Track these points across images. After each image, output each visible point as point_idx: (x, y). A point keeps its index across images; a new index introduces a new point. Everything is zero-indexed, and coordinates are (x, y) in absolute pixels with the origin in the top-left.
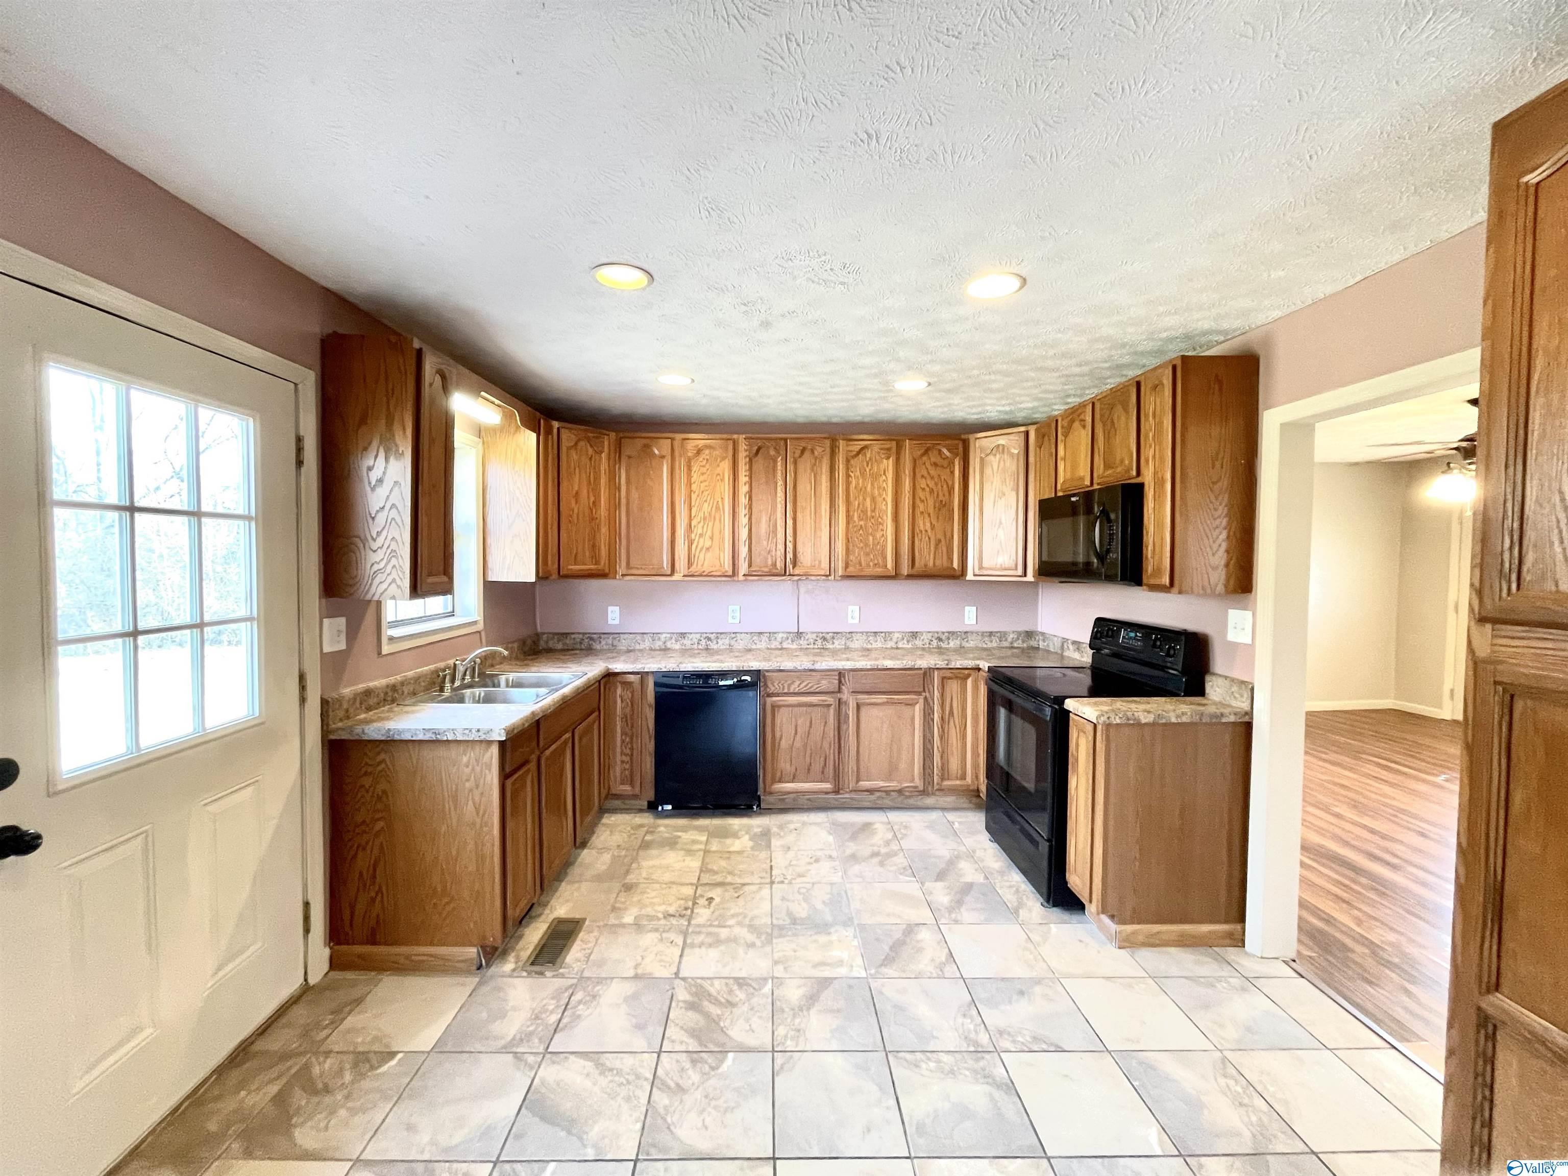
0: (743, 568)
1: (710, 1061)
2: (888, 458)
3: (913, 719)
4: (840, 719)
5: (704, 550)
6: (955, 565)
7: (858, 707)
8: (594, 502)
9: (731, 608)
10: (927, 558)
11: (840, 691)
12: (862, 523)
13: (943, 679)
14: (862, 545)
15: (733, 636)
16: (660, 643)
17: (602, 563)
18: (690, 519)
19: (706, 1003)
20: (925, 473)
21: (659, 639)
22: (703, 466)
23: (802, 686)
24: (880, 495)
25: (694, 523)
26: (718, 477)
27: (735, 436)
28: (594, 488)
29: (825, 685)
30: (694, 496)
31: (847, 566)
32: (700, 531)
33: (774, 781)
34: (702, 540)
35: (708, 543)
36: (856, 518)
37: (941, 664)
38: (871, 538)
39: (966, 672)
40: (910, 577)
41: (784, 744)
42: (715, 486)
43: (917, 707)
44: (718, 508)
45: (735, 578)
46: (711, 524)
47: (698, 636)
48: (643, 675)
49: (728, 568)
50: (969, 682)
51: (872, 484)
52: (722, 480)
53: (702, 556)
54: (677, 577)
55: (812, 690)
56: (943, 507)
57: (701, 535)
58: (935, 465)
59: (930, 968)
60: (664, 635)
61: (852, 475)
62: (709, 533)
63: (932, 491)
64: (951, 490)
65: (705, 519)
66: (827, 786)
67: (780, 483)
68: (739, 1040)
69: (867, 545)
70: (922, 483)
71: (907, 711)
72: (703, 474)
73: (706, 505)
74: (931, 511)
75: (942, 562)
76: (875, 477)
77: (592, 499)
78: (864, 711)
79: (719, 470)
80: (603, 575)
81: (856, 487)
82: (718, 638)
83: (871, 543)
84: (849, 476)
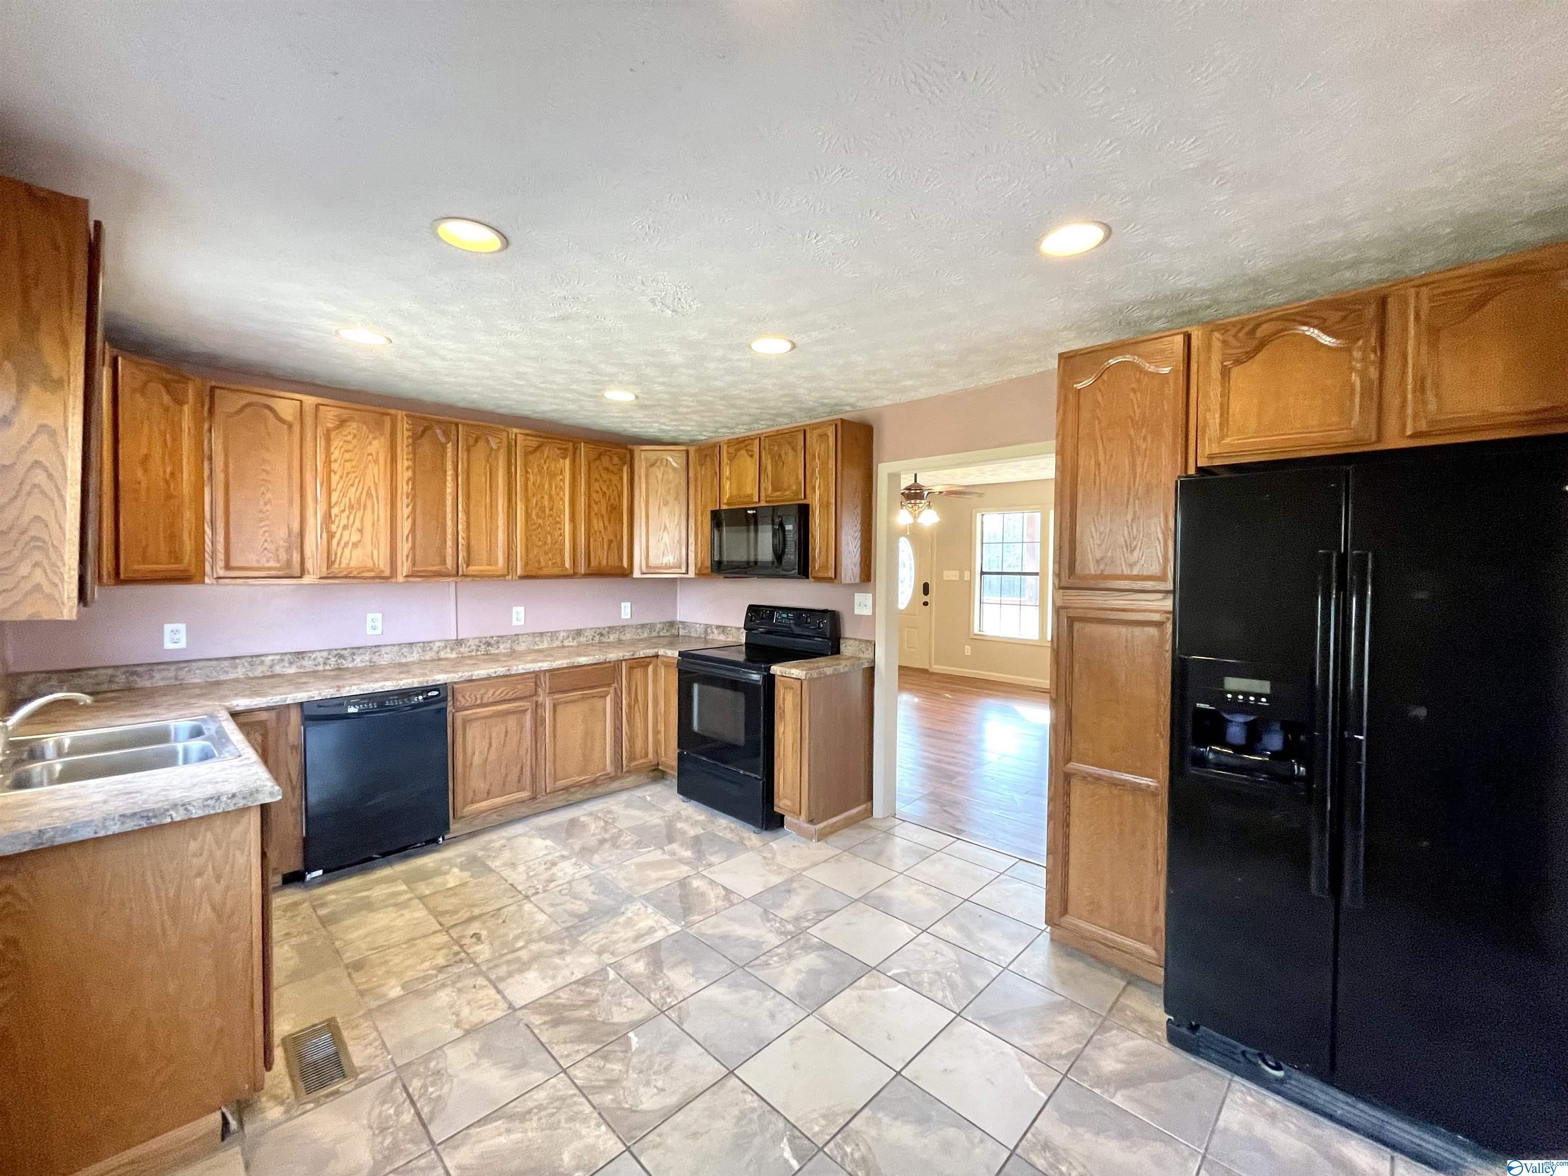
0: (404, 568)
1: (617, 1048)
2: (564, 458)
3: (605, 709)
4: (538, 721)
5: (350, 544)
6: (625, 564)
7: (555, 706)
8: (172, 474)
9: (370, 616)
10: (601, 558)
11: (536, 694)
12: (540, 521)
13: (631, 669)
14: (540, 543)
15: (375, 650)
16: (265, 668)
17: (186, 561)
18: (330, 507)
19: (567, 1013)
20: (598, 477)
21: (262, 662)
22: (349, 442)
23: (497, 693)
24: (558, 494)
25: (335, 511)
26: (370, 457)
27: (393, 411)
28: (174, 453)
29: (521, 690)
30: (335, 478)
31: (526, 564)
32: (344, 521)
33: (465, 805)
34: (346, 534)
35: (355, 538)
36: (534, 516)
37: (628, 655)
38: (549, 537)
39: (648, 660)
40: (587, 575)
41: (477, 760)
42: (366, 467)
43: (608, 698)
44: (369, 494)
45: (393, 580)
46: (359, 515)
47: (325, 654)
48: (281, 710)
49: (383, 564)
50: (651, 668)
51: (550, 484)
52: (376, 461)
53: (347, 552)
54: (306, 580)
55: (507, 697)
56: (614, 509)
57: (345, 527)
58: (607, 469)
59: (720, 903)
60: (270, 658)
61: (530, 470)
62: (357, 524)
63: (604, 494)
64: (620, 495)
65: (351, 507)
66: (525, 794)
67: (450, 473)
68: (627, 1021)
69: (545, 543)
70: (596, 487)
71: (598, 703)
72: (347, 451)
73: (353, 489)
74: (604, 512)
75: (613, 561)
76: (553, 476)
77: (168, 470)
78: (560, 709)
79: (370, 449)
80: (184, 578)
81: (534, 484)
82: (353, 654)
83: (549, 541)
84: (527, 472)
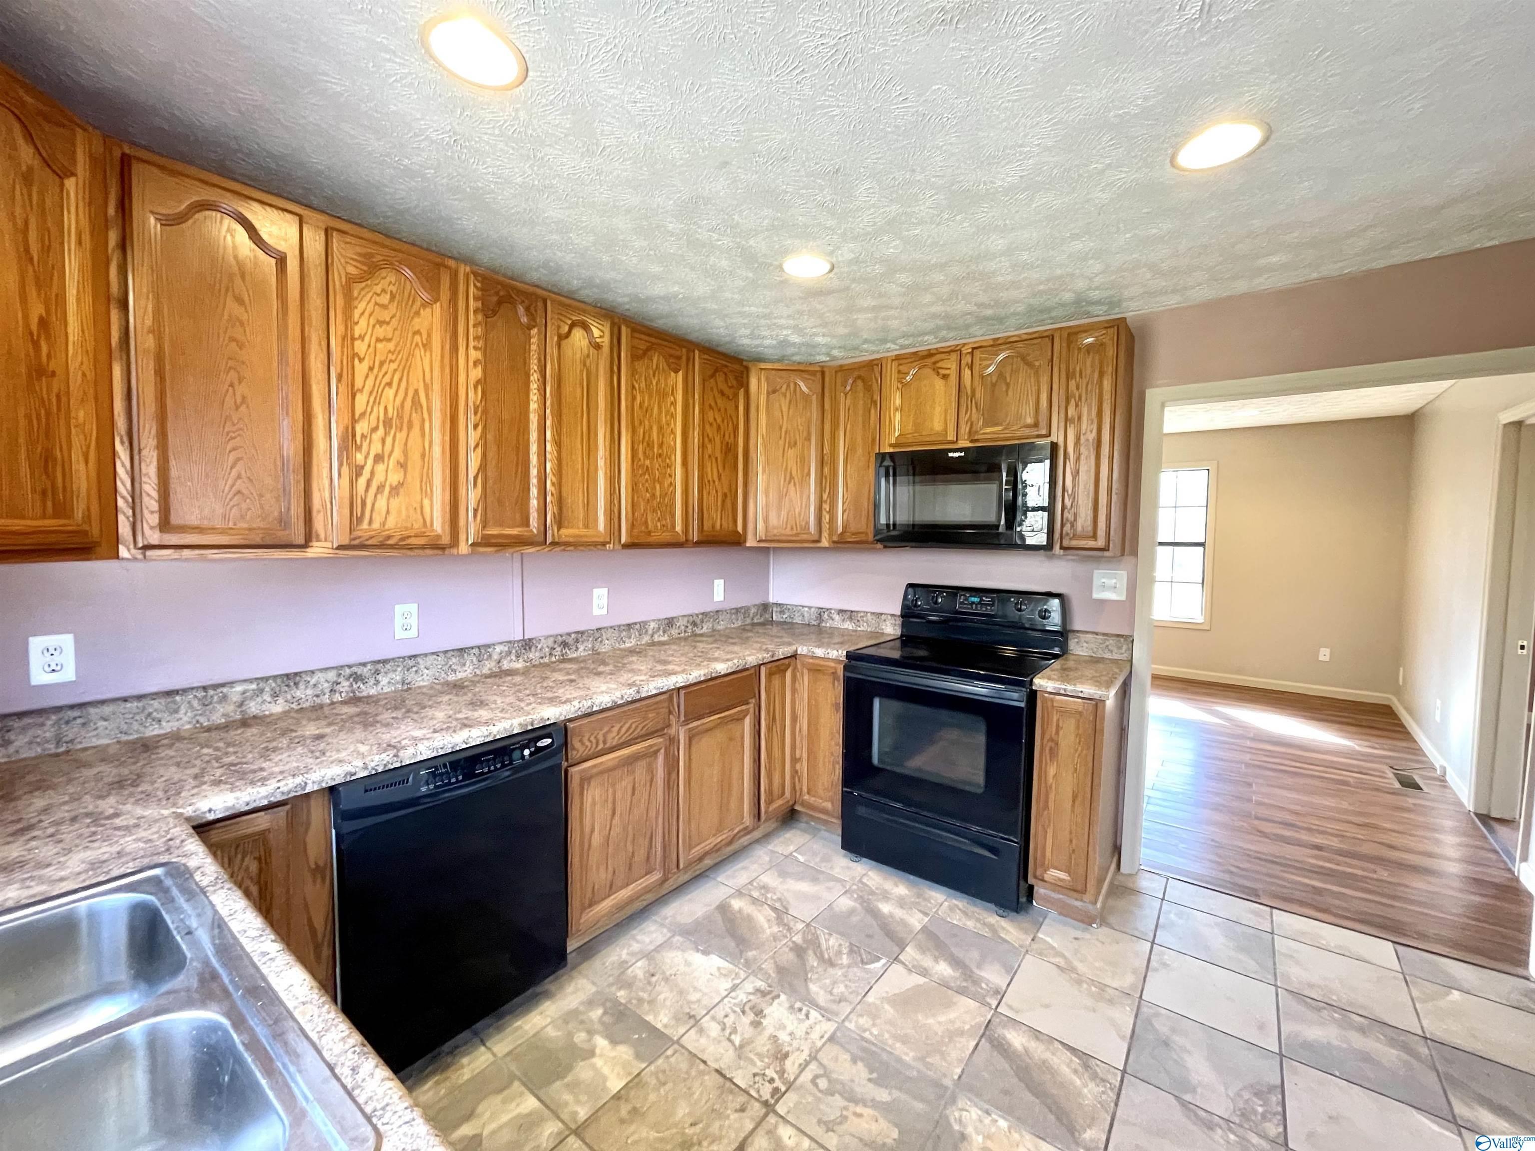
0: (471, 530)
2: (676, 371)
3: (743, 736)
4: (672, 766)
5: (387, 489)
6: (740, 529)
7: (690, 740)
8: (44, 324)
9: (399, 609)
10: (717, 521)
11: (669, 724)
12: (648, 462)
13: (770, 675)
14: (648, 495)
15: (411, 663)
18: (353, 420)
20: (713, 404)
22: (384, 307)
23: (624, 730)
24: (668, 425)
25: (361, 428)
26: (417, 338)
29: (652, 720)
30: (361, 369)
31: (632, 526)
32: (376, 448)
34: (381, 468)
35: (394, 478)
36: (641, 454)
37: (767, 657)
38: (658, 487)
39: (787, 661)
40: (699, 544)
41: (597, 839)
42: (410, 355)
43: (746, 721)
44: (416, 403)
45: (454, 551)
46: (401, 436)
47: (332, 675)
48: (297, 803)
49: (439, 525)
50: (789, 674)
51: (660, 407)
52: (427, 346)
53: (382, 503)
54: (317, 550)
55: (635, 734)
56: (729, 450)
57: (379, 458)
58: (722, 393)
61: (636, 385)
62: (397, 454)
63: (719, 428)
64: (736, 428)
65: (388, 423)
66: (654, 877)
69: (654, 496)
70: (710, 415)
71: (736, 729)
72: (381, 323)
73: (390, 393)
74: (718, 454)
75: (727, 525)
76: (663, 395)
78: (694, 745)
79: (417, 323)
80: (76, 547)
81: (641, 406)
82: (377, 672)
83: (658, 493)
84: (633, 387)
